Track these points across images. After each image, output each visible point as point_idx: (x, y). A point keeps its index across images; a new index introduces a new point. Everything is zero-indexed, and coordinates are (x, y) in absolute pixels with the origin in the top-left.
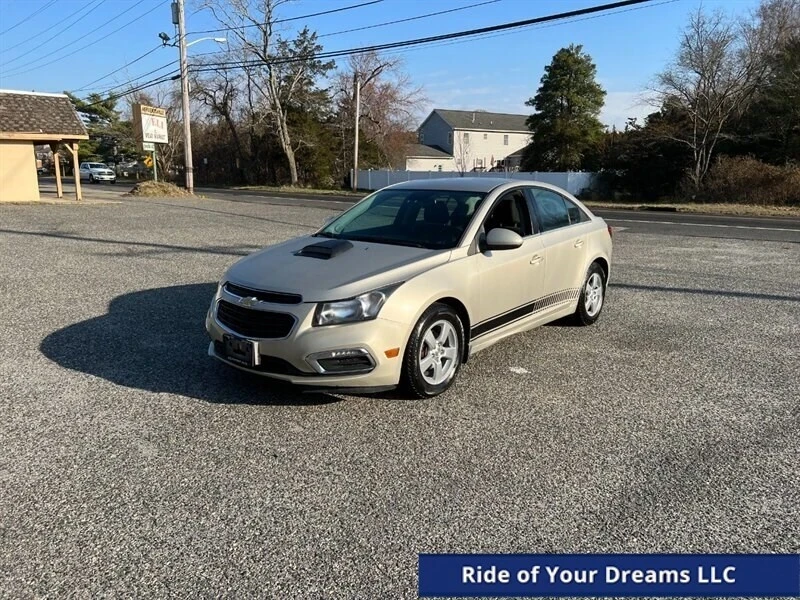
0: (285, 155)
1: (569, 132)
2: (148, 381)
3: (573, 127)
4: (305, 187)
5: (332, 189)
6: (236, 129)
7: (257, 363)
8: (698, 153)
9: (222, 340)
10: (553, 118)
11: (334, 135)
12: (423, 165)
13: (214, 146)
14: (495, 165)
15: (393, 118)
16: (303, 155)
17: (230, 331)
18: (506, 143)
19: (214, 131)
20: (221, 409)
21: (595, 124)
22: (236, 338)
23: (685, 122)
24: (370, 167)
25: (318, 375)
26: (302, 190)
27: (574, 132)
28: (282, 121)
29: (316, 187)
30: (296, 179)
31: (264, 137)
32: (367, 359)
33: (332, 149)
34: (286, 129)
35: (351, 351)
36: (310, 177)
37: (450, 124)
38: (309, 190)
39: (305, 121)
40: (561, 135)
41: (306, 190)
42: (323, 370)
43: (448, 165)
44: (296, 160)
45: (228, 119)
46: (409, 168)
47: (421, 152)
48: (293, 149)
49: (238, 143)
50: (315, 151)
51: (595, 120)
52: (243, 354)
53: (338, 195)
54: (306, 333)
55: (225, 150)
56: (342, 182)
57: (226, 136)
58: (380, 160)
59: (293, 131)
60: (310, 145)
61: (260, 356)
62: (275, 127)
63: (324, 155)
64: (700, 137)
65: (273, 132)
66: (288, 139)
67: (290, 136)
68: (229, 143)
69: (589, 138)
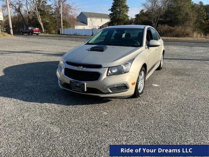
0: (40, 24)
1: (120, 18)
2: (37, 99)
3: (121, 17)
4: (47, 34)
5: (55, 34)
6: (23, 16)
7: (86, 91)
8: (154, 24)
9: (69, 83)
10: (116, 14)
11: (54, 18)
12: (80, 27)
13: (16, 21)
14: (99, 27)
15: (70, 14)
16: (45, 24)
17: (72, 79)
18: (101, 21)
19: (16, 17)
20: (71, 108)
21: (127, 16)
22: (76, 82)
23: (149, 16)
24: (65, 28)
25: (109, 93)
26: (46, 35)
27: (122, 18)
28: (38, 14)
29: (50, 34)
30: (44, 31)
31: (32, 19)
32: (126, 86)
33: (54, 23)
34: (39, 16)
35: (121, 84)
36: (48, 31)
37: (86, 16)
38: (48, 34)
39: (45, 14)
40: (118, 19)
41: (47, 35)
42: (111, 92)
43: (86, 27)
44: (44, 26)
45: (21, 13)
46: (75, 28)
47: (79, 24)
48: (42, 22)
49: (24, 21)
50: (49, 23)
51: (127, 15)
52: (80, 87)
53: (57, 36)
54: (105, 79)
55: (20, 23)
56: (57, 32)
57: (20, 18)
58: (68, 26)
59: (42, 17)
60: (47, 21)
61: (87, 88)
62: (36, 16)
63: (52, 24)
64: (154, 19)
65: (36, 17)
66: (40, 19)
67: (41, 19)
68: (22, 21)
69: (125, 20)
